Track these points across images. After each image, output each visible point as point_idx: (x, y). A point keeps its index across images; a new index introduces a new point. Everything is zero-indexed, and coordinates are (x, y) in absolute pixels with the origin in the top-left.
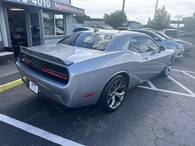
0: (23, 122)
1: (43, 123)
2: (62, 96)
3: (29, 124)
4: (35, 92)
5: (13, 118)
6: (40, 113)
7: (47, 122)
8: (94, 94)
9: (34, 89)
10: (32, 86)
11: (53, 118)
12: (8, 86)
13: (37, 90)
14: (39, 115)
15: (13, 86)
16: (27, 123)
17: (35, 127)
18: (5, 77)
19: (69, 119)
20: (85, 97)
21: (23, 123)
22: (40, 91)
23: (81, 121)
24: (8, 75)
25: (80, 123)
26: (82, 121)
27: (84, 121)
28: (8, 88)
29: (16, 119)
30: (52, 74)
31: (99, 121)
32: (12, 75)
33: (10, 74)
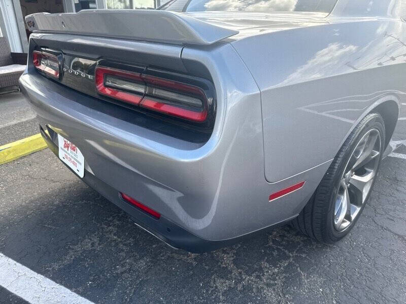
0: (39, 272)
1: (108, 280)
2: (182, 195)
3: (61, 284)
4: (76, 172)
5: (9, 256)
6: (96, 240)
7: (122, 273)
8: (301, 185)
9: (73, 160)
10: (66, 149)
11: (141, 258)
12: (9, 152)
13: (80, 164)
14: (93, 244)
15: (27, 152)
16: (53, 279)
17: (80, 298)
18: (8, 128)
19: (195, 263)
20: (272, 197)
21: (40, 277)
22: (90, 170)
23: (235, 272)
24: (19, 121)
25: (236, 284)
26: (240, 273)
27: (247, 273)
28: (10, 157)
29: (18, 262)
30: (135, 99)
31: (299, 275)
32: (27, 122)
33: (24, 120)
